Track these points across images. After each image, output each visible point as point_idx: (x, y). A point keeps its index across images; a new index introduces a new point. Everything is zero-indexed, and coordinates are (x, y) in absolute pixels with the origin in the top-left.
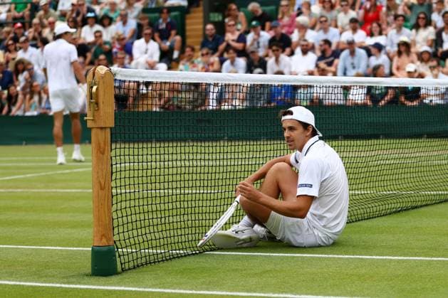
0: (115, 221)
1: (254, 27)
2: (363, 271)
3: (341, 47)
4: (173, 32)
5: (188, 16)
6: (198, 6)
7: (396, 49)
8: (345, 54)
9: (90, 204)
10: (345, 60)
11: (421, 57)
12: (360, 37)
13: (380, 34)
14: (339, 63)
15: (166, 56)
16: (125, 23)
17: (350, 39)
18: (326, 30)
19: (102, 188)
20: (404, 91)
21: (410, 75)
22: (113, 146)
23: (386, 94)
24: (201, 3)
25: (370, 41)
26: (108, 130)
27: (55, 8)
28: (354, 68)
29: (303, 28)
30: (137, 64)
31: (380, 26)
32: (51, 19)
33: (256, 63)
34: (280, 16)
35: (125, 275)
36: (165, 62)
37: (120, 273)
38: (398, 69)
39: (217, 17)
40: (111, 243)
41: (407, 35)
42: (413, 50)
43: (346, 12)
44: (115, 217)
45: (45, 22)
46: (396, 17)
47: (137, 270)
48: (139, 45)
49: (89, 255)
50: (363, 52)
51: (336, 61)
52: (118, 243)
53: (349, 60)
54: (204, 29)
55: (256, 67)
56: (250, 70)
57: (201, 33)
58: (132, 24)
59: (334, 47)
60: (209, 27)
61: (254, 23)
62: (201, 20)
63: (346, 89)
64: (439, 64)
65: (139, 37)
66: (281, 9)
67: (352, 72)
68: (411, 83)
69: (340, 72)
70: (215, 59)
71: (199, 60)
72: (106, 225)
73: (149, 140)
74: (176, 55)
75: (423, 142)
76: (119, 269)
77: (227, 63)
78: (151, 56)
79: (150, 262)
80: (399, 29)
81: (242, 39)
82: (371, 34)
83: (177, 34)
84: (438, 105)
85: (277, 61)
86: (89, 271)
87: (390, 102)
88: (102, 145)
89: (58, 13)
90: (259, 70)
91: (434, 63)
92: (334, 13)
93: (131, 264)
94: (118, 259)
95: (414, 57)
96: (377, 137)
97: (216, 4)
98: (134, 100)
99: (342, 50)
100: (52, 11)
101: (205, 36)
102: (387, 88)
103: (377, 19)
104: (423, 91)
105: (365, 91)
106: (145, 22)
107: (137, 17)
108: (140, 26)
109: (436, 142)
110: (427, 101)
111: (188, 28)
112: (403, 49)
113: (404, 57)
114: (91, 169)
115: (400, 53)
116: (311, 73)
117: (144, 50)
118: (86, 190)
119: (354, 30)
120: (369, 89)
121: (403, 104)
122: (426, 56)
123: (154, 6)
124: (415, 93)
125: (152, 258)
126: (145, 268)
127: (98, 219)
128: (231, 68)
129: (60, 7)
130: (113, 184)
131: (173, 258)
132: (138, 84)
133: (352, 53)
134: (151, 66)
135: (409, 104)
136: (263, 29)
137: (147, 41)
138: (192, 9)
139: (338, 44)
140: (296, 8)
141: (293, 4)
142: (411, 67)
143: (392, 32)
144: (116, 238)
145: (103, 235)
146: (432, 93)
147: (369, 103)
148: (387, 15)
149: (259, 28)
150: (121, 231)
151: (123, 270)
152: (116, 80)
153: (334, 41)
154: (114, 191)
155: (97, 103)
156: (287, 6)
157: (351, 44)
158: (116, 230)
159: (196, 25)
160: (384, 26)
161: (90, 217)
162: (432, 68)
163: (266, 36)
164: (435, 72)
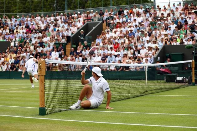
0: (46, 101)
1: (84, 49)
2: (113, 116)
3: (108, 55)
4: (62, 50)
5: (67, 46)
6: (69, 43)
7: (123, 56)
8: (109, 57)
9: (38, 96)
10: (109, 59)
11: (130, 58)
12: (113, 52)
13: (119, 51)
14: (108, 59)
15: (60, 56)
16: (49, 47)
18: (104, 50)
19: (42, 92)
20: (125, 67)
21: (127, 63)
22: (45, 80)
23: (120, 68)
24: (70, 42)
25: (116, 53)
26: (44, 76)
27: (31, 43)
28: (111, 61)
30: (53, 58)
31: (119, 49)
32: (29, 46)
33: (84, 59)
34: (91, 46)
35: (48, 115)
36: (60, 58)
37: (47, 115)
38: (123, 61)
39: (75, 46)
40: (44, 107)
41: (126, 52)
42: (127, 56)
43: (110, 45)
44: (45, 99)
45: (28, 46)
46: (123, 47)
47: (52, 114)
48: (53, 53)
49: (38, 109)
50: (114, 56)
51: (107, 59)
52: (46, 107)
53: (110, 58)
54: (71, 49)
55: (85, 60)
56: (83, 61)
57: (70, 50)
58: (51, 47)
59: (106, 55)
60: (72, 49)
61: (84, 48)
62: (70, 47)
63: (109, 66)
64: (135, 60)
65: (53, 51)
66: (92, 44)
67: (111, 62)
68: (127, 65)
69: (108, 62)
70: (74, 57)
71: (69, 58)
72: (43, 102)
73: (55, 79)
74: (63, 56)
75: (130, 81)
76: (47, 114)
77: (77, 59)
78: (56, 56)
79: (55, 112)
80: (124, 50)
81: (81, 52)
82: (116, 51)
83: (63, 50)
84: (134, 71)
85: (91, 58)
86: (38, 114)
87: (121, 70)
88: (42, 80)
89: (31, 44)
90: (85, 61)
91: (133, 60)
92: (106, 45)
93: (50, 113)
94: (46, 111)
95: (128, 58)
96: (117, 79)
97: (74, 42)
98: (52, 68)
99: (108, 56)
100: (30, 43)
101: (71, 51)
102: (121, 66)
103: (118, 47)
104: (130, 67)
105: (115, 67)
106: (55, 47)
107: (53, 46)
108: (53, 48)
109: (133, 81)
110: (131, 70)
111: (66, 49)
112: (125, 56)
113: (125, 58)
114: (39, 86)
115: (124, 57)
116: (100, 62)
117: (54, 54)
118: (38, 92)
119: (112, 50)
120: (116, 66)
122: (132, 58)
123: (57, 43)
124: (128, 68)
125: (56, 111)
126: (54, 114)
127: (41, 100)
128: (78, 60)
129: (32, 42)
130: (45, 91)
131: (61, 111)
132: (53, 64)
133: (111, 57)
134: (57, 59)
136: (87, 50)
137: (55, 52)
138: (68, 44)
139: (107, 54)
140: (96, 44)
141: (95, 43)
142: (127, 61)
143: (122, 51)
144: (46, 105)
145: (42, 104)
146: (132, 68)
147: (116, 70)
148: (121, 46)
149: (86, 49)
150: (47, 103)
151: (48, 114)
152: (46, 63)
153: (106, 53)
154: (45, 92)
155: (41, 69)
156: (93, 43)
158: (46, 103)
159: (69, 48)
160: (120, 49)
161: (39, 99)
162: (133, 61)
164: (134, 62)
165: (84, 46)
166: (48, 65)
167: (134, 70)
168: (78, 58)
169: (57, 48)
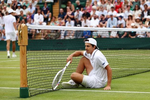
0: (28, 79)
1: (77, 10)
2: (116, 97)
3: (108, 17)
5: (54, 6)
6: (57, 2)
8: (109, 19)
9: (19, 73)
11: (136, 21)
12: (115, 13)
13: (122, 12)
14: (107, 23)
15: (46, 20)
16: (31, 8)
17: (111, 14)
18: (102, 11)
19: (24, 67)
20: (130, 33)
21: (133, 27)
22: (28, 52)
23: (124, 34)
24: (58, 1)
25: (118, 15)
26: (26, 47)
28: (112, 24)
29: (94, 10)
31: (122, 9)
33: (78, 23)
34: (86, 6)
35: (32, 98)
37: (30, 97)
38: (128, 25)
39: (64, 6)
40: (27, 86)
41: (131, 13)
42: (133, 18)
43: (110, 4)
44: (28, 77)
45: (3, 7)
46: (128, 6)
47: (36, 96)
49: (19, 90)
50: (116, 19)
51: (106, 22)
52: (29, 86)
53: (111, 22)
54: (59, 10)
55: (78, 24)
56: (75, 25)
57: (58, 12)
58: (34, 8)
59: (105, 17)
60: (61, 10)
61: (77, 8)
62: (58, 7)
63: (110, 32)
64: (143, 23)
65: (36, 13)
67: (112, 26)
68: (133, 30)
69: (107, 26)
70: (63, 21)
71: (58, 22)
72: (25, 80)
73: (40, 50)
74: (49, 19)
75: (137, 51)
76: (30, 96)
77: (67, 23)
78: (41, 20)
79: (40, 93)
80: (129, 10)
81: (73, 14)
82: (118, 12)
83: (50, 12)
84: (142, 38)
85: (85, 22)
86: (19, 96)
88: (23, 51)
89: (7, 4)
90: (79, 25)
91: (141, 23)
92: (106, 5)
93: (34, 94)
94: (29, 92)
95: (134, 21)
96: (120, 49)
97: (64, 1)
99: (108, 18)
100: (5, 3)
101: (60, 13)
102: (124, 32)
103: (120, 7)
104: (137, 33)
106: (38, 8)
107: (36, 6)
108: (36, 9)
109: (141, 51)
110: (138, 36)
111: (54, 10)
112: (130, 18)
113: (130, 20)
114: (19, 60)
115: (129, 19)
117: (38, 18)
118: (18, 67)
119: (113, 11)
120: (118, 32)
121: (130, 37)
122: (138, 20)
123: (41, 2)
124: (134, 34)
125: (41, 91)
126: (39, 95)
127: (22, 78)
128: (69, 24)
129: (8, 2)
130: (27, 65)
131: (48, 92)
132: (36, 30)
133: (112, 19)
135: (132, 37)
136: (80, 10)
138: (55, 3)
139: (107, 16)
141: (91, 2)
142: (133, 24)
143: (126, 12)
144: (28, 84)
145: (24, 84)
146: (140, 33)
147: (118, 37)
148: (124, 6)
149: (79, 10)
150: (30, 82)
151: (31, 96)
152: (28, 29)
153: (106, 15)
154: (28, 68)
155: (22, 37)
156: (89, 2)
157: (111, 16)
158: (28, 82)
159: (57, 9)
160: (123, 10)
161: (19, 77)
162: (140, 25)
163: (81, 13)
164: (141, 26)
165: (77, 6)
166: (29, 31)
167: (142, 36)
168: (70, 22)
169: (41, 9)
